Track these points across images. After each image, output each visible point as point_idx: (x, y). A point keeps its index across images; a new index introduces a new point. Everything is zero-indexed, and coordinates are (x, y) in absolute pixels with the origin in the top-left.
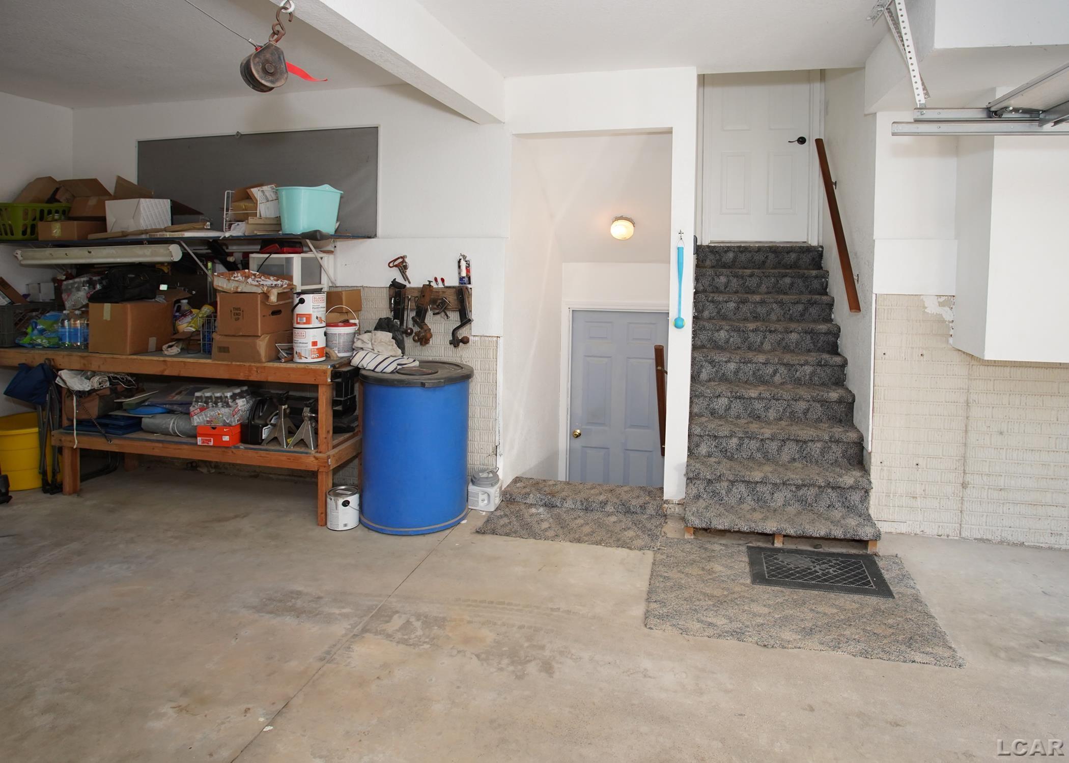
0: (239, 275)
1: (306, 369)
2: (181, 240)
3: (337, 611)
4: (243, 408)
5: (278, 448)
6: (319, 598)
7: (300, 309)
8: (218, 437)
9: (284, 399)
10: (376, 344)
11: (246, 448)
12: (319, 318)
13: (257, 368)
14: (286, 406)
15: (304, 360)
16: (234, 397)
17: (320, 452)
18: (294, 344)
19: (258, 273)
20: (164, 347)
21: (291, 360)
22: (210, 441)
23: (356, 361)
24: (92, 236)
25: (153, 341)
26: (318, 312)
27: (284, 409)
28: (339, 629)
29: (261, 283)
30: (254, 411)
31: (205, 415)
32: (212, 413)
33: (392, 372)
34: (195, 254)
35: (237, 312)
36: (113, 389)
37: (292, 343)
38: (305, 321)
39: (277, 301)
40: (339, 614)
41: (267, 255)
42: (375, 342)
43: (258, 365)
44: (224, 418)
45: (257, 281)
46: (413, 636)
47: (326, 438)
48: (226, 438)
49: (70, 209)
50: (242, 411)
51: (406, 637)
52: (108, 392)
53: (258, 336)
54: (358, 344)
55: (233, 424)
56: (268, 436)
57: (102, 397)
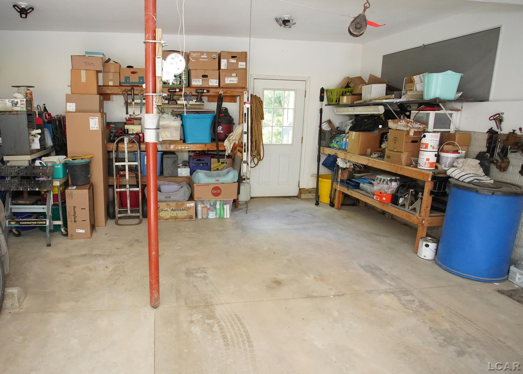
0: (403, 121)
1: (421, 173)
2: (387, 104)
3: (389, 282)
4: (395, 187)
5: (404, 209)
6: (387, 275)
7: (424, 141)
8: (381, 197)
9: (412, 186)
10: (465, 165)
11: (391, 205)
12: (432, 146)
13: (401, 168)
14: (413, 190)
15: (421, 167)
16: (391, 181)
17: (421, 216)
18: (419, 159)
19: (413, 121)
20: (373, 154)
21: (416, 167)
22: (378, 198)
23: (449, 173)
24: (355, 102)
25: (369, 150)
26: (433, 143)
27: (411, 191)
28: (383, 287)
29: (414, 126)
30: (398, 189)
31: (379, 186)
32: (381, 186)
33: (469, 183)
34: (394, 111)
35: (395, 139)
36: (354, 169)
37: (418, 158)
38: (424, 147)
39: (414, 135)
40: (389, 283)
41: (418, 112)
42: (465, 164)
43: (401, 166)
44: (385, 189)
45: (412, 125)
46: (410, 305)
47: (425, 210)
48: (384, 199)
49: (353, 90)
50: (394, 188)
51: (406, 304)
52: (352, 170)
53: (402, 152)
54: (455, 164)
55: (388, 193)
56: (401, 203)
57: (349, 172)
